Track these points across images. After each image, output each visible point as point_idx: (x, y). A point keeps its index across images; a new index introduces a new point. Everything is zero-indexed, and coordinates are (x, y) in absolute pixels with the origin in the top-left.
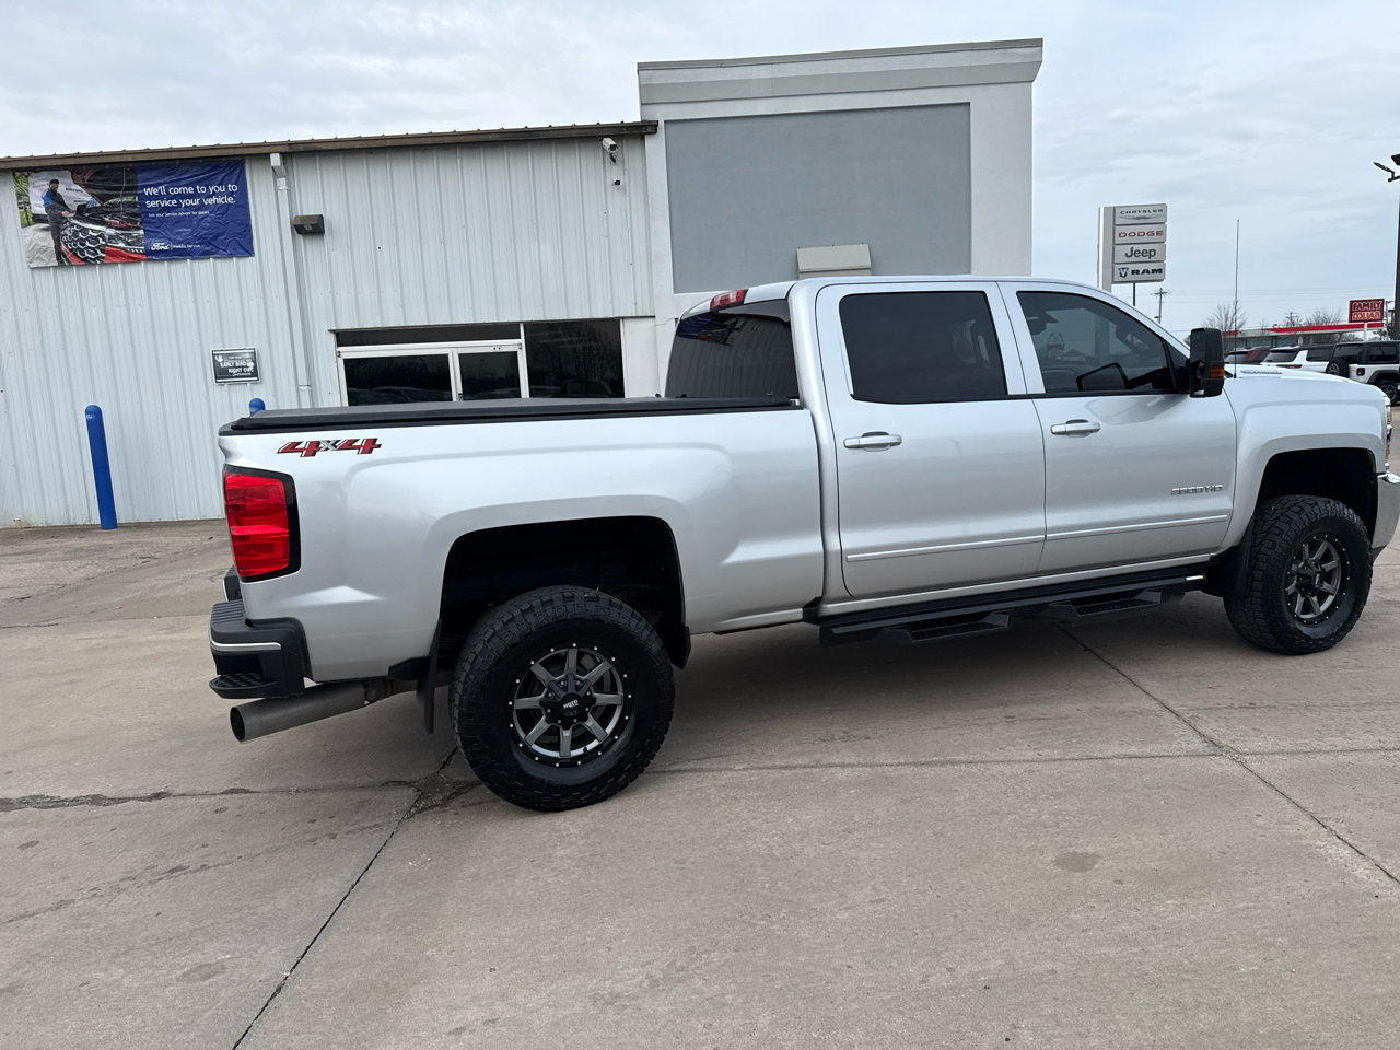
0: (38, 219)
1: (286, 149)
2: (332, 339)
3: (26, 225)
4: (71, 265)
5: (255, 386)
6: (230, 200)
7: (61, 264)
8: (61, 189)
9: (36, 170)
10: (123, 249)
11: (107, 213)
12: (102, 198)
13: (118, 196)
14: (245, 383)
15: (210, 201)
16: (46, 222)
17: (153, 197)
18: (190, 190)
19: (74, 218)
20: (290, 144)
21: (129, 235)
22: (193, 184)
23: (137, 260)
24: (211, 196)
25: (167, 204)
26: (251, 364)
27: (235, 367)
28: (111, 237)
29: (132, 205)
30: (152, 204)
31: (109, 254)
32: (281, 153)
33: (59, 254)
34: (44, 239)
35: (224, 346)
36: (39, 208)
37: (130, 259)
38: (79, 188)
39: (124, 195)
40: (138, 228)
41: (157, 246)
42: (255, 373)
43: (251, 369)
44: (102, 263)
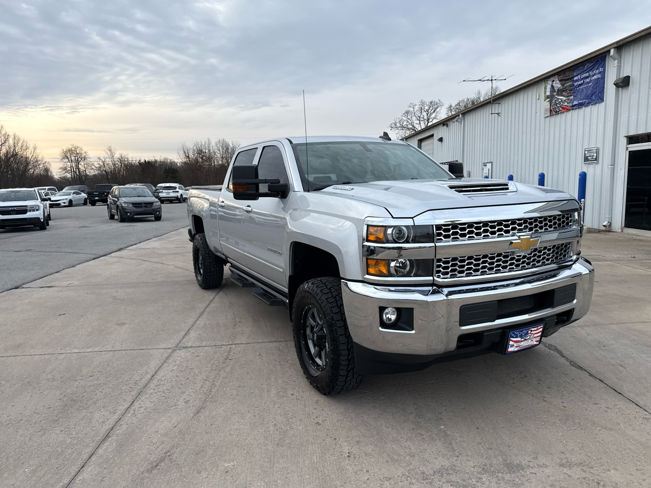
0: (548, 97)
1: (615, 45)
2: (625, 140)
3: (545, 100)
4: (553, 115)
5: (597, 165)
6: (599, 76)
7: (550, 115)
8: (554, 85)
9: (549, 77)
10: (566, 105)
11: (564, 91)
12: (563, 85)
13: (567, 83)
14: (592, 163)
15: (593, 78)
16: (549, 98)
17: (577, 81)
18: (587, 74)
19: (556, 95)
20: (617, 42)
21: (568, 99)
22: (588, 72)
23: (569, 110)
24: (593, 76)
25: (580, 83)
26: (595, 155)
27: (590, 156)
28: (565, 101)
29: (570, 86)
30: (576, 84)
31: (563, 108)
32: (614, 48)
33: (551, 110)
34: (548, 105)
35: (589, 146)
36: (548, 93)
37: (568, 110)
38: (558, 82)
39: (569, 82)
40: (571, 96)
41: (575, 103)
42: (596, 160)
43: (595, 157)
44: (561, 113)
